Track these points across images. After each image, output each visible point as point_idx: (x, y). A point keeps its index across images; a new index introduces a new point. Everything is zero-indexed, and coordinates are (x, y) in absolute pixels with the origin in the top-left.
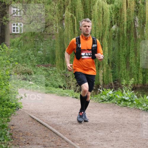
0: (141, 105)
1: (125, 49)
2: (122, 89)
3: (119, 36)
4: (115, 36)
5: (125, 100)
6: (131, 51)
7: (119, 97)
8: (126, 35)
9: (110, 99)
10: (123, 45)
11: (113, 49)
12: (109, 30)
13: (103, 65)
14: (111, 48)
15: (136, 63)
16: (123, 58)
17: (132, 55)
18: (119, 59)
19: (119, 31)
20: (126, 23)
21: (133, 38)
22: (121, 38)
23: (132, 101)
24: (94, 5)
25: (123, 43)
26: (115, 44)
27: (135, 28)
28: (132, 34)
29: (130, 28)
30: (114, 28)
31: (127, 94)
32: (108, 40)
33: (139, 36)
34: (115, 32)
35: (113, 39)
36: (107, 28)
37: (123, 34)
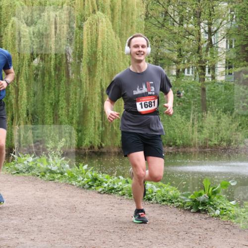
0: (75, 178)
1: (52, 95)
2: (47, 155)
3: (43, 75)
4: (37, 75)
5: (52, 172)
6: (62, 98)
7: (44, 166)
8: (53, 74)
9: (29, 169)
10: (49, 88)
11: (35, 94)
12: (29, 66)
13: (19, 117)
14: (32, 93)
15: (68, 115)
16: (48, 108)
17: (63, 104)
18: (43, 109)
19: (44, 68)
20: (53, 57)
21: (64, 78)
22: (47, 78)
23: (62, 173)
24: (5, 26)
25: (50, 85)
26: (37, 87)
27: (67, 63)
28: (63, 73)
29: (60, 63)
30: (36, 62)
31: (55, 163)
32: (27, 80)
33: (73, 76)
34: (37, 68)
35: (35, 79)
36: (26, 62)
37: (50, 73)
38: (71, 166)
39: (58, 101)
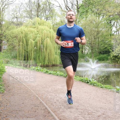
0: (43, 71)
1: (38, 55)
2: (37, 66)
3: (37, 50)
4: (35, 50)
5: (38, 70)
6: (40, 55)
7: (36, 69)
8: (39, 50)
9: (34, 69)
10: (38, 53)
11: (35, 54)
12: (34, 49)
13: (32, 59)
14: (34, 54)
15: (42, 59)
16: (38, 57)
17: (40, 56)
18: (36, 57)
19: (37, 49)
20: (39, 47)
21: (41, 51)
22: (37, 51)
23: (40, 70)
24: (29, 41)
26: (35, 53)
27: (41, 48)
28: (41, 50)
29: (40, 48)
30: (35, 48)
31: (39, 68)
32: (33, 52)
33: (42, 51)
34: (35, 49)
35: (35, 51)
36: (33, 48)
37: (38, 50)
38: (42, 69)
39: (39, 56)
